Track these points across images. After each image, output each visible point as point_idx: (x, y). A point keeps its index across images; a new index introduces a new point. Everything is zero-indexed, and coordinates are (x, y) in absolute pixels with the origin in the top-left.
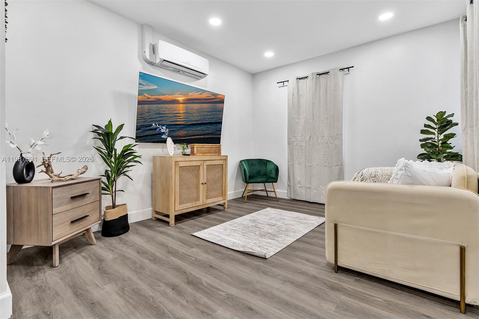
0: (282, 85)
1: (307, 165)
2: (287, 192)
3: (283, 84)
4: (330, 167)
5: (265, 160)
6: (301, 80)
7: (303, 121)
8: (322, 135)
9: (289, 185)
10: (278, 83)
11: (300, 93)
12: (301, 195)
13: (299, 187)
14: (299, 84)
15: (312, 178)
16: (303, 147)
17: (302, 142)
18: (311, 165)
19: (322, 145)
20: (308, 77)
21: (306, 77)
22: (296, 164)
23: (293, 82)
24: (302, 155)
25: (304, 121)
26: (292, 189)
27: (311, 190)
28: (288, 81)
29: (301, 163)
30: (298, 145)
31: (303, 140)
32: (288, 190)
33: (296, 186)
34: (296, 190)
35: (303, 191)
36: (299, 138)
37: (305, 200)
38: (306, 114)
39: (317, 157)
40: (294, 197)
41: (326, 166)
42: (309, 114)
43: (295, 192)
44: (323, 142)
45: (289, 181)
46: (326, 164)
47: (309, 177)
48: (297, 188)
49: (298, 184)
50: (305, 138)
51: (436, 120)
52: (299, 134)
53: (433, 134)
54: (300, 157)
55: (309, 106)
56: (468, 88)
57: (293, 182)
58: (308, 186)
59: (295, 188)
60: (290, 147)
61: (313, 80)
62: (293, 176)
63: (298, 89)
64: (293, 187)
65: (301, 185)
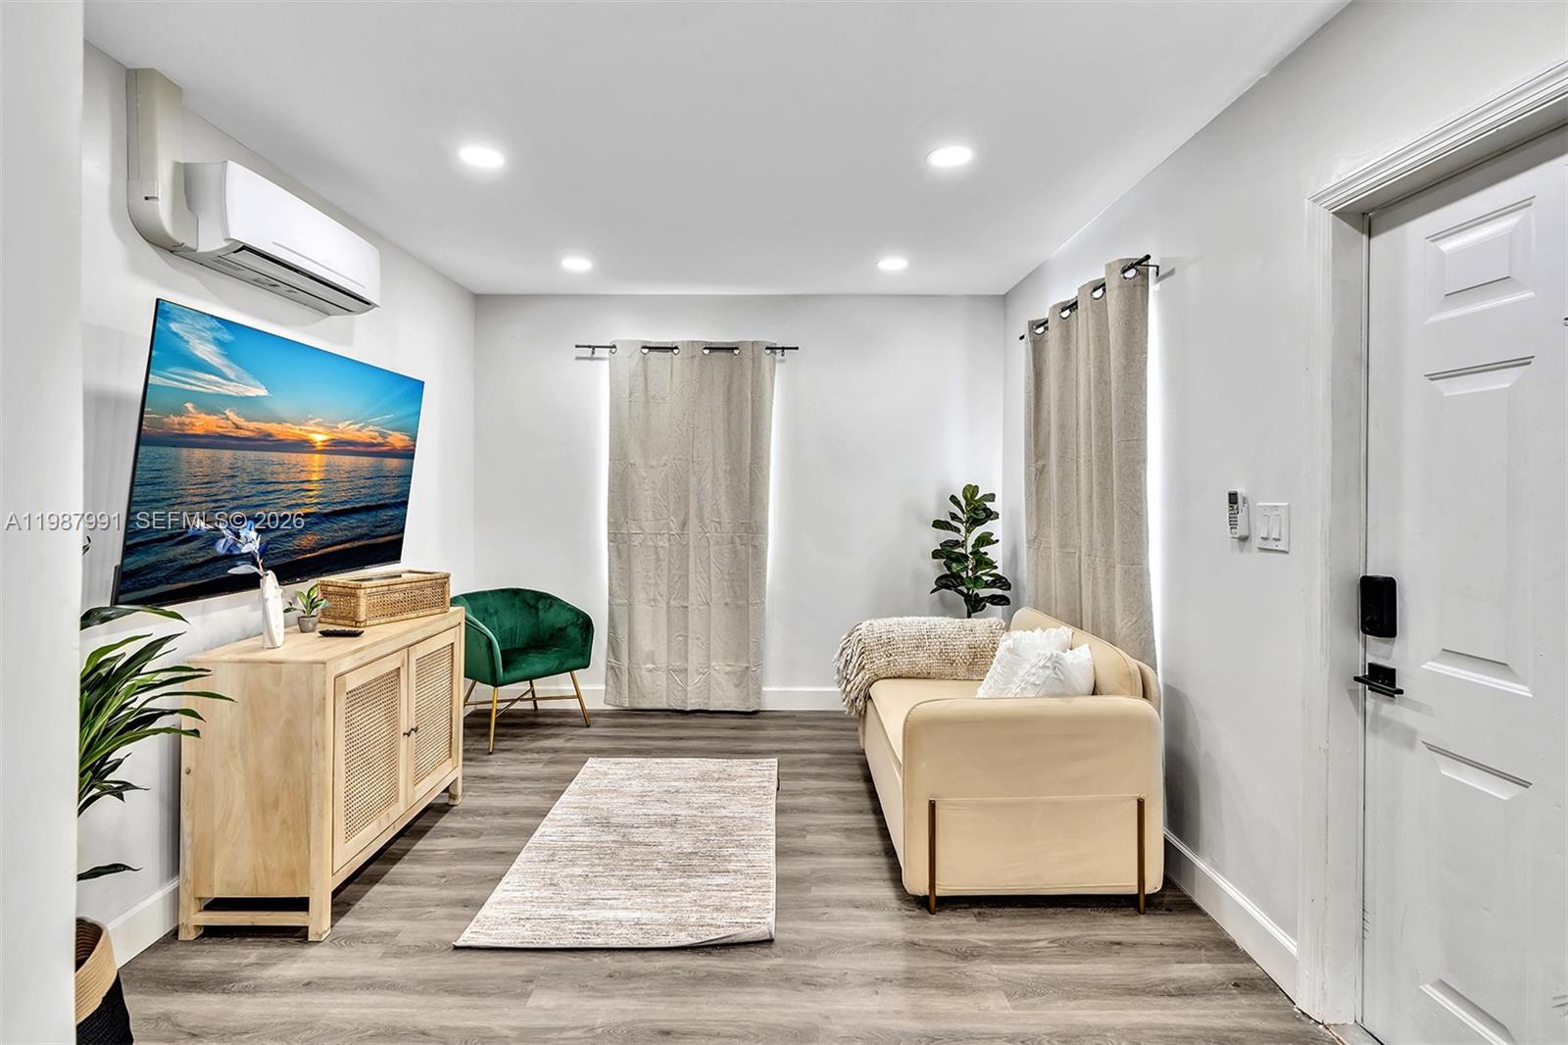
0: (589, 355)
1: (673, 603)
2: (604, 687)
3: (593, 353)
4: (738, 607)
5: (529, 593)
6: (654, 354)
7: (663, 474)
8: (717, 520)
9: (613, 668)
10: (577, 347)
11: (652, 392)
12: (657, 693)
13: (650, 671)
14: (649, 363)
15: (690, 641)
16: (661, 552)
17: (659, 536)
18: (685, 604)
19: (717, 547)
20: (676, 348)
21: (672, 349)
22: (639, 601)
23: (632, 354)
24: (659, 576)
25: (666, 475)
26: (625, 678)
27: (687, 677)
28: (614, 347)
29: (655, 600)
30: (648, 546)
31: (662, 532)
32: (611, 682)
33: (640, 668)
34: (638, 679)
35: (662, 680)
36: (648, 525)
37: (666, 707)
38: (672, 457)
39: (704, 580)
40: (629, 701)
41: (726, 604)
42: (681, 457)
43: (637, 687)
44: (719, 539)
45: (614, 654)
46: (728, 600)
47: (681, 638)
48: (644, 673)
49: (645, 664)
50: (668, 524)
51: (963, 503)
52: (650, 514)
53: (958, 530)
54: (653, 581)
55: (680, 432)
56: (1041, 463)
57: (629, 658)
58: (678, 664)
59: (637, 676)
60: (619, 552)
61: (693, 363)
62: (629, 639)
63: (646, 378)
64: (629, 673)
65: (654, 664)
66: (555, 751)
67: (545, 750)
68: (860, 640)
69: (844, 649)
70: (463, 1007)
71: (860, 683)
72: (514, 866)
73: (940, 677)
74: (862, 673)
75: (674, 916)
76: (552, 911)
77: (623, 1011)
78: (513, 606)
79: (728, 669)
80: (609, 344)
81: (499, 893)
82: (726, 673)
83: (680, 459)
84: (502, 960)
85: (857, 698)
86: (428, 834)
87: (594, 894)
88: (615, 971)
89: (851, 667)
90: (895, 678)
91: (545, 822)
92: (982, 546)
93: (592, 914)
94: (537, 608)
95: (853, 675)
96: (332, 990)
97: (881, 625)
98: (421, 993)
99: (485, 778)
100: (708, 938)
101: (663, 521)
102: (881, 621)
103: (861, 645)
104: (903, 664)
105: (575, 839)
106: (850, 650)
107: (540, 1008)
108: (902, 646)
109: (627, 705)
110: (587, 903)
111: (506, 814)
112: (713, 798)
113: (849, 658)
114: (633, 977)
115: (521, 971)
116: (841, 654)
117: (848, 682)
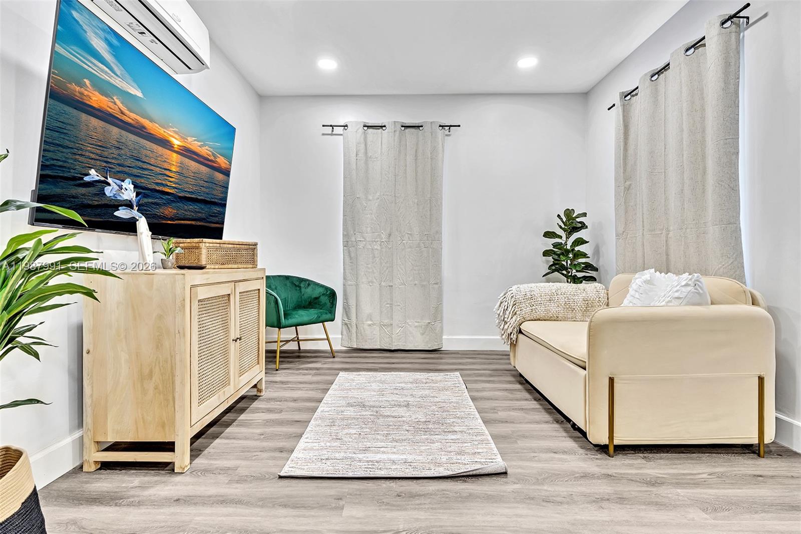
0: (330, 132)
1: (383, 284)
2: (341, 336)
3: (333, 131)
4: (423, 286)
6: (371, 130)
7: (376, 205)
8: (410, 233)
9: (346, 324)
10: (323, 126)
11: (370, 154)
12: (373, 339)
13: (370, 325)
14: (368, 135)
15: (394, 307)
16: (376, 252)
17: (374, 243)
18: (391, 284)
19: (410, 249)
20: (385, 126)
21: (382, 127)
22: (363, 282)
23: (358, 130)
24: (375, 267)
25: (378, 205)
26: (354, 330)
27: (392, 329)
28: (346, 126)
29: (372, 282)
30: (368, 249)
31: (376, 240)
32: (345, 333)
33: (364, 324)
34: (363, 331)
35: (377, 331)
36: (368, 236)
37: (379, 348)
38: (382, 194)
39: (402, 270)
40: (357, 345)
41: (415, 285)
42: (388, 194)
43: (361, 335)
44: (411, 245)
45: (347, 315)
46: (416, 282)
47: (388, 306)
48: (366, 327)
49: (366, 321)
50: (380, 235)
51: (564, 220)
52: (369, 229)
53: (561, 237)
54: (371, 270)
55: (387, 178)
56: (628, 183)
57: (357, 318)
58: (386, 321)
59: (362, 329)
60: (349, 252)
61: (395, 135)
62: (356, 306)
63: (366, 145)
64: (357, 327)
65: (372, 321)
66: (317, 369)
67: (311, 369)
68: (512, 297)
69: (501, 303)
70: (295, 516)
71: (514, 323)
72: (309, 429)
73: (565, 319)
74: (515, 316)
75: (430, 458)
76: (342, 455)
77: (417, 520)
78: (286, 285)
79: (417, 324)
80: (343, 124)
81: (302, 444)
82: (416, 327)
83: (388, 195)
84: (316, 485)
85: (511, 333)
86: (247, 411)
87: (369, 444)
88: (401, 492)
89: (507, 312)
90: (535, 320)
91: (322, 404)
92: (577, 246)
93: (371, 456)
94: (300, 287)
95: (509, 318)
96: (195, 504)
97: (525, 288)
98: (262, 507)
99: (276, 382)
100: (460, 471)
101: (377, 234)
102: (525, 286)
103: (513, 300)
104: (541, 311)
105: (345, 414)
106: (507, 303)
107: (353, 517)
108: (540, 300)
109: (355, 346)
110: (366, 450)
111: (295, 400)
112: (427, 392)
113: (506, 308)
114: (415, 496)
115: (332, 492)
116: (500, 306)
117: (506, 323)
